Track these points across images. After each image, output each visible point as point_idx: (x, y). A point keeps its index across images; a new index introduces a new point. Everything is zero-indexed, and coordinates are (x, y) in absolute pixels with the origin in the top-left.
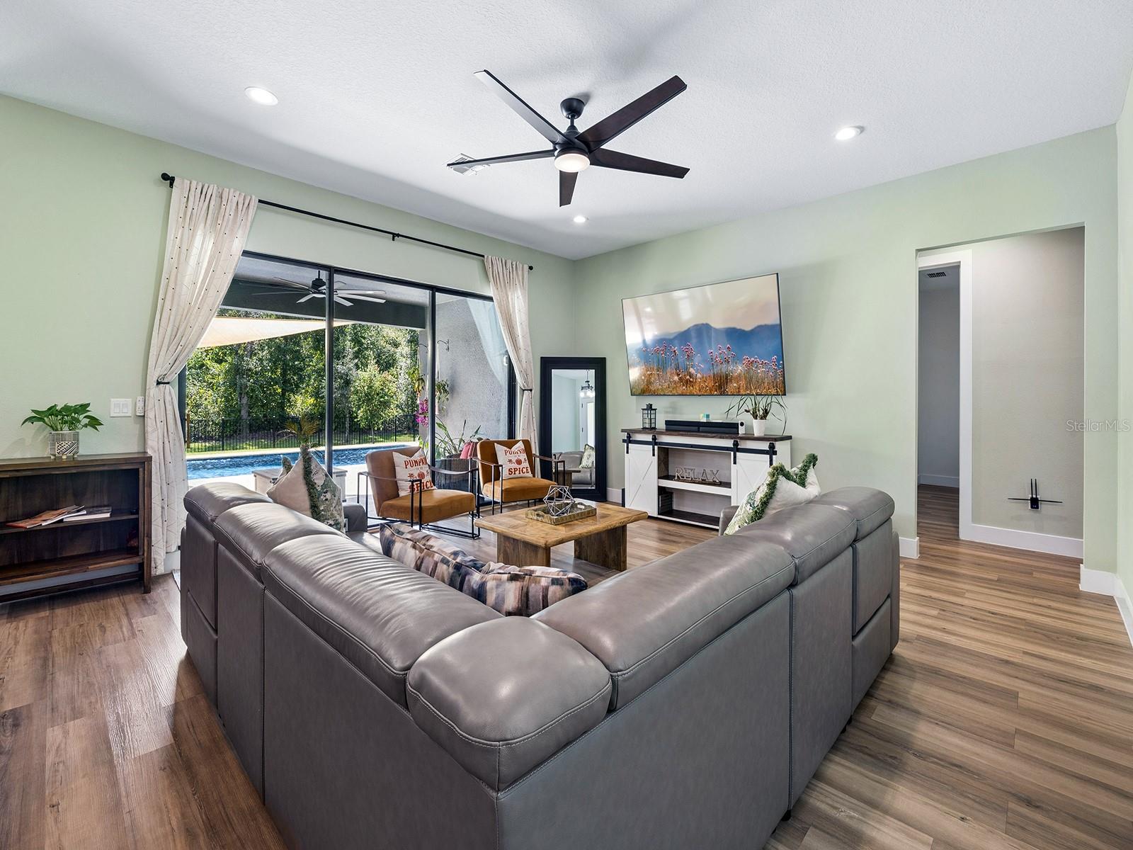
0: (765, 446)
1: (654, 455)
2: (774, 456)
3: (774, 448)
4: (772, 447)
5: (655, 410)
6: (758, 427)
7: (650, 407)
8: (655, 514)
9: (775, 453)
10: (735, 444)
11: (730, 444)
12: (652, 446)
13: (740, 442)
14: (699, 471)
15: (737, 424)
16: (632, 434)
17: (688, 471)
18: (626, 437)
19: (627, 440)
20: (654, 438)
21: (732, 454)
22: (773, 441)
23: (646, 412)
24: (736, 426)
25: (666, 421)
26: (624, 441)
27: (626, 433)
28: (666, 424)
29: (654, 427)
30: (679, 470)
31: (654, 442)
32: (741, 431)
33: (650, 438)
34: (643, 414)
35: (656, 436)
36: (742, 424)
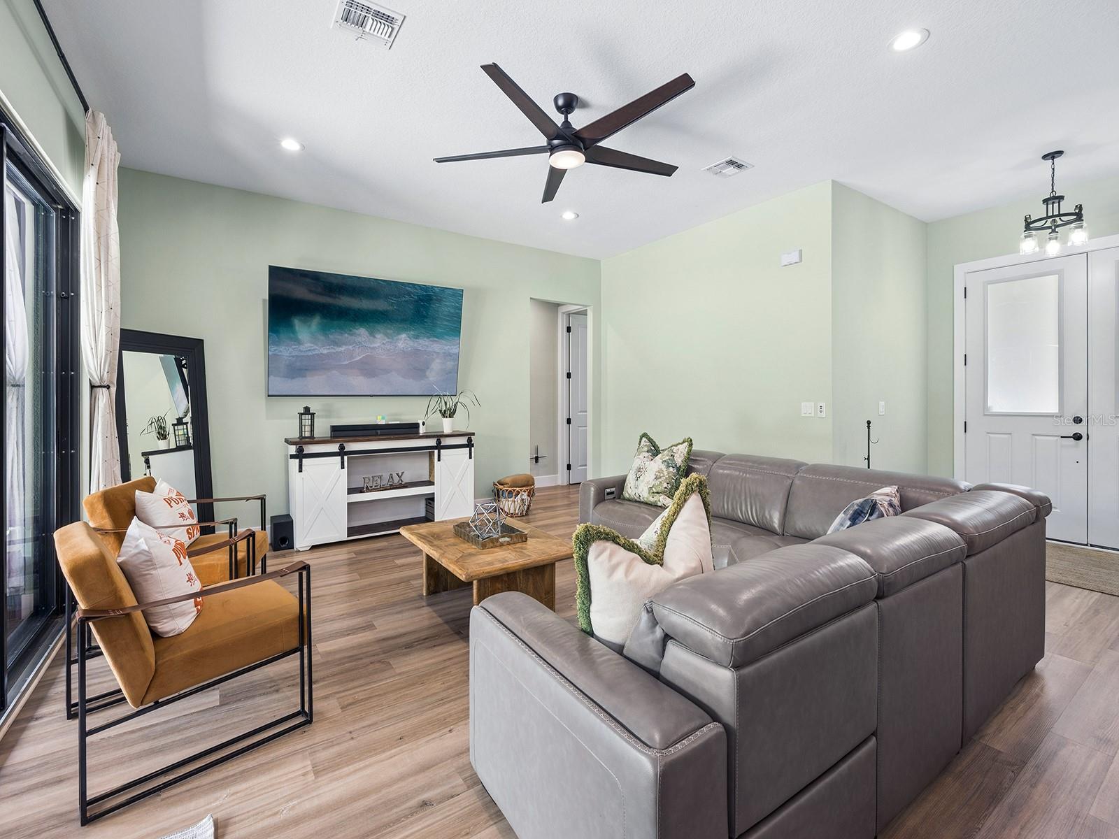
0: (464, 441)
1: (343, 468)
2: (473, 449)
3: (471, 441)
5: (313, 414)
6: (447, 426)
7: (307, 411)
8: (345, 538)
9: (473, 445)
10: (439, 442)
11: (432, 442)
12: (340, 457)
13: (442, 439)
14: (386, 476)
15: (418, 424)
16: (304, 447)
17: (375, 479)
18: (297, 451)
19: (300, 455)
20: (342, 448)
21: (436, 451)
22: (470, 435)
23: (304, 417)
24: (416, 426)
25: (332, 427)
26: (292, 457)
27: (295, 446)
28: (332, 431)
29: (312, 437)
30: (367, 480)
31: (342, 453)
32: (422, 430)
33: (334, 448)
34: (301, 420)
35: (345, 444)
36: (424, 424)
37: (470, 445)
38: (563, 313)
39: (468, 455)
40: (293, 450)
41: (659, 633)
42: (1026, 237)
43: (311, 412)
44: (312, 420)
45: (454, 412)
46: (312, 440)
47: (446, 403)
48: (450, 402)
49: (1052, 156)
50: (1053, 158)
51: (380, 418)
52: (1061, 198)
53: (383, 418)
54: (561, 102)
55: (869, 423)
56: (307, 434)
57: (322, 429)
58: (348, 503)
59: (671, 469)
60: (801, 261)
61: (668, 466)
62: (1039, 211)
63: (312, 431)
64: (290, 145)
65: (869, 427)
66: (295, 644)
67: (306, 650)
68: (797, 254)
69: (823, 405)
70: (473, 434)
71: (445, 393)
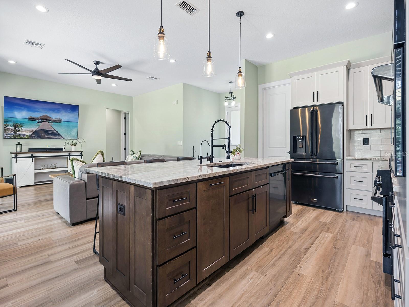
0: (79, 153)
1: (33, 161)
2: (82, 156)
3: (82, 154)
4: (81, 153)
6: (73, 149)
7: (19, 143)
8: (34, 184)
9: (82, 155)
10: (69, 154)
11: (67, 154)
12: (31, 158)
13: (71, 153)
14: (50, 165)
15: (62, 148)
16: (18, 155)
17: (45, 165)
18: (15, 156)
19: (16, 157)
20: (32, 155)
21: (68, 157)
22: (81, 152)
23: (18, 145)
24: (62, 149)
25: (29, 149)
26: (13, 158)
27: (14, 154)
28: (29, 150)
29: (21, 152)
30: (42, 166)
31: (32, 157)
32: (64, 150)
33: (30, 155)
34: (17, 146)
35: (33, 154)
36: (65, 148)
37: (81, 155)
38: (123, 113)
39: (81, 158)
40: (13, 155)
41: (81, 173)
42: (226, 101)
43: (21, 144)
44: (21, 146)
45: (76, 145)
46: (21, 153)
47: (73, 142)
48: (74, 142)
49: (231, 82)
50: (231, 83)
51: (48, 146)
52: (232, 93)
53: (49, 146)
54: (95, 62)
55: (193, 147)
56: (19, 151)
57: (25, 149)
58: (35, 173)
59: (135, 158)
60: (177, 103)
61: (134, 158)
62: (228, 95)
63: (21, 150)
64: (12, 62)
65: (193, 148)
66: (12, 193)
67: (15, 195)
68: (176, 101)
69: (181, 142)
70: (83, 151)
71: (72, 139)
